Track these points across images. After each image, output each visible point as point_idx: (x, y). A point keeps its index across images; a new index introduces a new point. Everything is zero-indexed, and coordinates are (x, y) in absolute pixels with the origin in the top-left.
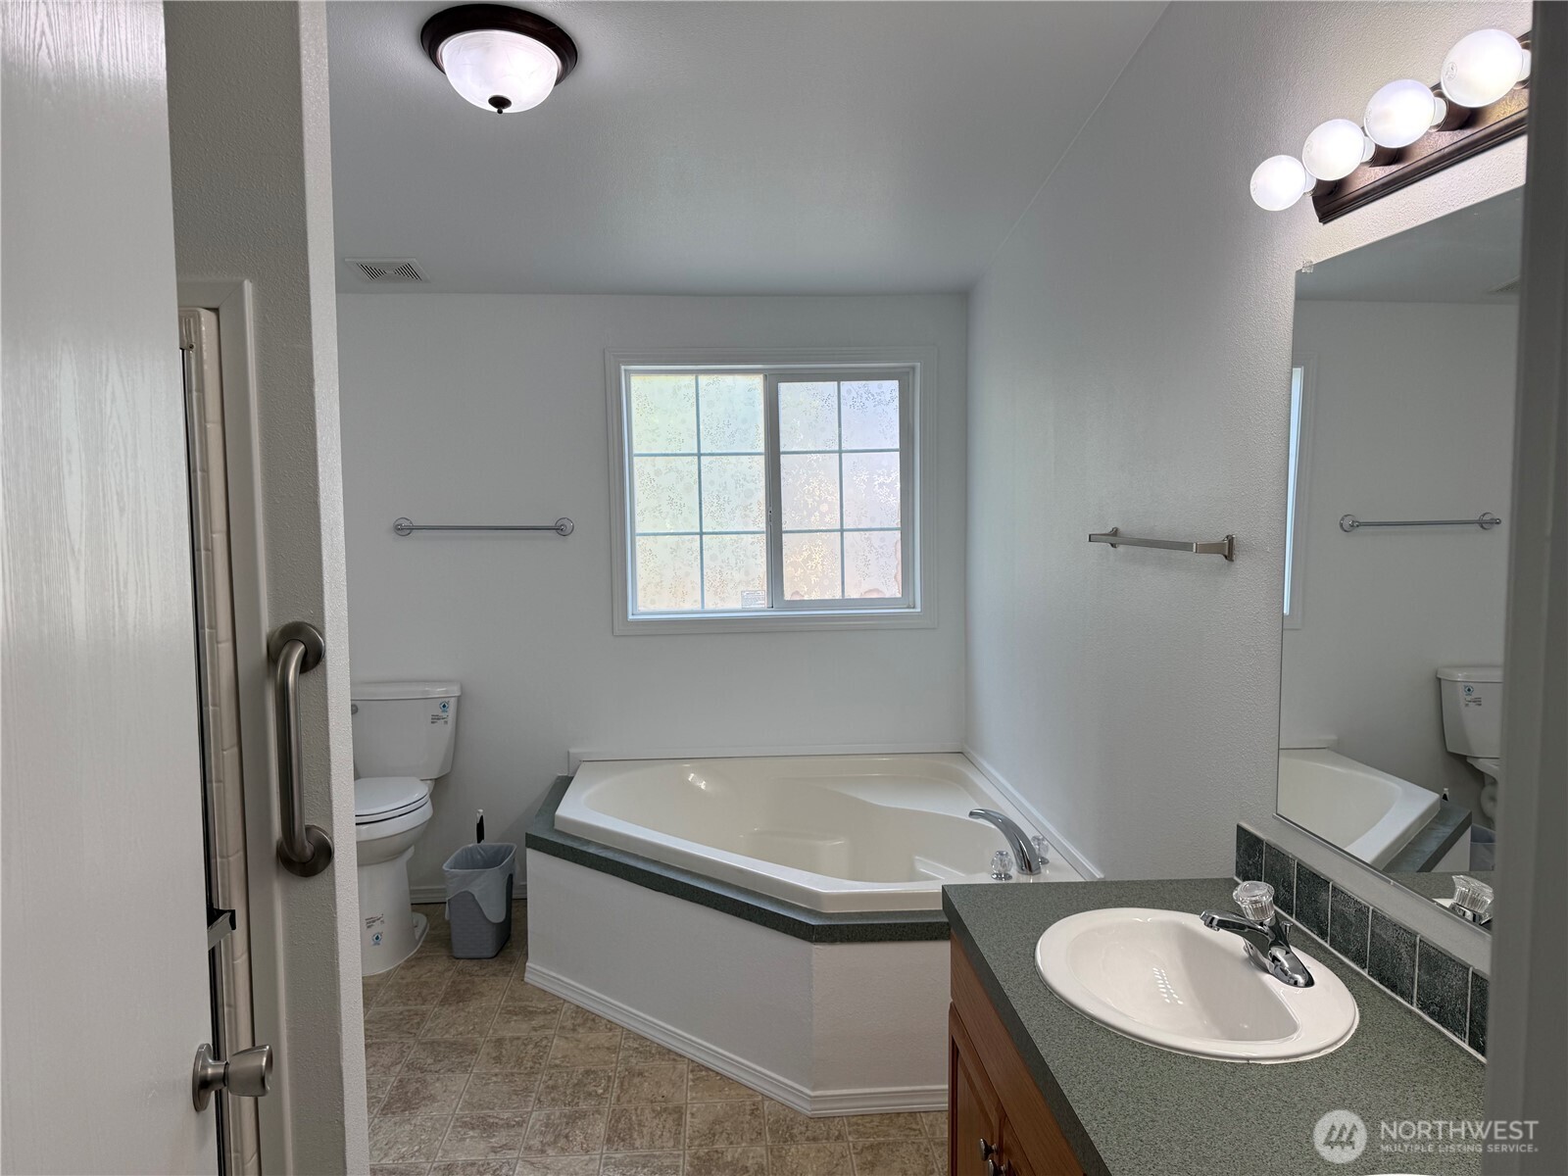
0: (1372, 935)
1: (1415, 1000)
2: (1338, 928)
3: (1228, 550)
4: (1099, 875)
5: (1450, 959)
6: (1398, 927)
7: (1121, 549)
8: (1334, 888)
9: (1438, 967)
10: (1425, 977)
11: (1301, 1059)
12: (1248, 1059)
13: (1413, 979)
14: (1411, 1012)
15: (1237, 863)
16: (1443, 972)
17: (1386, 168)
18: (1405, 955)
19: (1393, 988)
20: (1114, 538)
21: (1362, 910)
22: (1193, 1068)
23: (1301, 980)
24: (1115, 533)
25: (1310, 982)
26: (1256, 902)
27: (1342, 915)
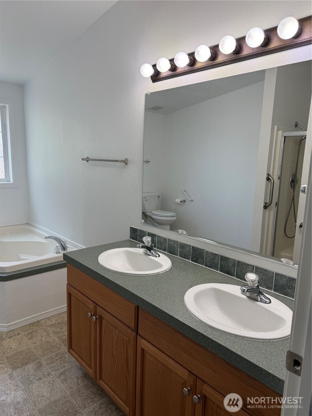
0: (168, 244)
1: (178, 255)
2: (159, 244)
3: (126, 162)
4: (84, 247)
5: (187, 245)
6: (174, 241)
7: (90, 162)
8: (158, 236)
9: (184, 247)
10: (181, 250)
11: (166, 271)
12: (158, 273)
13: (178, 251)
14: (178, 258)
15: (130, 236)
16: (185, 248)
17: (172, 72)
18: (176, 246)
19: (173, 254)
20: (87, 160)
21: (165, 239)
22: (149, 277)
23: (158, 256)
24: (88, 158)
25: (159, 256)
26: (147, 241)
27: (160, 241)
